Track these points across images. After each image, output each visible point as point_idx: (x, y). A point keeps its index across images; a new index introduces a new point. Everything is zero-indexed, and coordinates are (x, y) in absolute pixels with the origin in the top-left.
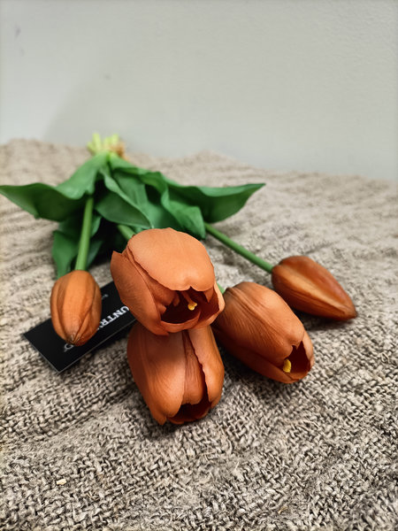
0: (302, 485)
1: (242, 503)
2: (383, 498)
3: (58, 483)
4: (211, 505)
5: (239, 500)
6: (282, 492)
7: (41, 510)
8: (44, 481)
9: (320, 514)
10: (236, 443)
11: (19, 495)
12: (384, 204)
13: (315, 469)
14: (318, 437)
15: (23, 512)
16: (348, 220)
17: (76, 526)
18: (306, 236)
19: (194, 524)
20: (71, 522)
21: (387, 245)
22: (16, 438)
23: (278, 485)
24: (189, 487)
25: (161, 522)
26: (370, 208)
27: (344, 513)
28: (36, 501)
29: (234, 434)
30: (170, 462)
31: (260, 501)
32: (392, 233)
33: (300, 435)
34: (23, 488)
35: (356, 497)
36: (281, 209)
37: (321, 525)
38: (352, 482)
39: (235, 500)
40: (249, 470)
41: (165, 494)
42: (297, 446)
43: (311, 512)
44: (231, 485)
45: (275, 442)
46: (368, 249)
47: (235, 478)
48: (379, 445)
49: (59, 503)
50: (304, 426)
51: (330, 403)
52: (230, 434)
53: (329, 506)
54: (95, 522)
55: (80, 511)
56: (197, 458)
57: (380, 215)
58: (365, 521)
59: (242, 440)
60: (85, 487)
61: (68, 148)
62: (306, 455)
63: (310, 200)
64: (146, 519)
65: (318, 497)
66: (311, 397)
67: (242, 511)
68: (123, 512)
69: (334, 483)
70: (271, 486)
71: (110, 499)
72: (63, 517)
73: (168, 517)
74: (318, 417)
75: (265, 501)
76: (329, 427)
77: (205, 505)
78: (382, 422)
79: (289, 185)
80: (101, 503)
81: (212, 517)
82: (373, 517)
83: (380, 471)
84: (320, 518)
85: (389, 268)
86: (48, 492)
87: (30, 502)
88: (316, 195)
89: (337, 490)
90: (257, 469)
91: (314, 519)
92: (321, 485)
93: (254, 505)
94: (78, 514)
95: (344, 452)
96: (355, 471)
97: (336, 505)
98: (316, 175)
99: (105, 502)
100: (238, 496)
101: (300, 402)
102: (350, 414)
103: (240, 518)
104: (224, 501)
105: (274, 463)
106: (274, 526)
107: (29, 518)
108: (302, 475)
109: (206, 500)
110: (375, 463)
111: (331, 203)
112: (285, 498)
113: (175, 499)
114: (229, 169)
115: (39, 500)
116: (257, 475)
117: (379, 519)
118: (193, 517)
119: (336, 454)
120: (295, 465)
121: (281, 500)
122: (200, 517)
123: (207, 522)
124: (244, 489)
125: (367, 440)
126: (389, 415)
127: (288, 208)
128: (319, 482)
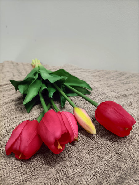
0: (89, 168)
1: (68, 173)
2: (113, 172)
3: (14, 168)
4: (59, 173)
5: (68, 172)
6: (82, 170)
7: (9, 176)
8: (10, 167)
9: (93, 177)
10: (69, 155)
11: (3, 172)
12: (125, 79)
13: (93, 163)
14: (96, 154)
15: (3, 177)
16: (112, 85)
17: (19, 181)
18: (97, 91)
19: (53, 179)
20: (17, 180)
21: (124, 93)
22: (3, 154)
23: (81, 168)
24: (53, 168)
25: (44, 179)
26: (120, 81)
27: (101, 177)
28: (7, 173)
29: (69, 152)
30: (48, 160)
31: (75, 173)
32: (126, 89)
33: (90, 153)
34: (4, 169)
35: (105, 172)
36: (90, 82)
37: (93, 180)
38: (104, 167)
39: (67, 172)
40: (72, 163)
41: (46, 170)
42: (88, 156)
43: (90, 176)
44: (66, 167)
45: (81, 155)
46: (117, 95)
47: (67, 165)
48: (114, 157)
49: (14, 174)
50: (91, 150)
51: (100, 144)
52: (68, 152)
53: (97, 175)
54: (25, 180)
55: (21, 177)
56: (57, 158)
57: (123, 83)
58: (106, 179)
59: (71, 154)
60: (22, 169)
61: (22, 64)
62: (91, 159)
63: (100, 79)
64: (40, 178)
65: (93, 172)
66: (95, 142)
67: (69, 175)
68: (33, 177)
69: (98, 168)
70: (79, 168)
71: (30, 173)
72: (15, 178)
73: (46, 177)
74: (96, 148)
75: (76, 172)
76: (99, 151)
77: (57, 173)
78: (116, 150)
79: (94, 74)
80: (27, 174)
81: (59, 177)
82: (109, 178)
83: (113, 164)
84: (93, 178)
85: (124, 101)
86: (11, 171)
87: (5, 174)
88: (103, 77)
89: (99, 170)
90: (75, 163)
91: (91, 178)
92: (94, 168)
93: (73, 173)
94: (20, 177)
95: (103, 159)
96: (106, 164)
97: (98, 174)
98: (103, 70)
99: (28, 174)
100: (68, 171)
101: (91, 143)
102: (107, 147)
103: (68, 177)
104: (63, 172)
105: (80, 161)
106: (78, 180)
107: (5, 179)
108: (89, 165)
109: (58, 172)
110: (112, 162)
111: (107, 80)
112: (83, 172)
113: (49, 171)
114: (75, 69)
115: (8, 173)
116: (74, 165)
117: (111, 178)
118: (53, 177)
119: (100, 159)
120: (87, 162)
121: (81, 173)
122: (55, 177)
123: (57, 178)
124: (70, 169)
125: (111, 155)
126: (119, 148)
127: (92, 82)
128: (94, 167)
